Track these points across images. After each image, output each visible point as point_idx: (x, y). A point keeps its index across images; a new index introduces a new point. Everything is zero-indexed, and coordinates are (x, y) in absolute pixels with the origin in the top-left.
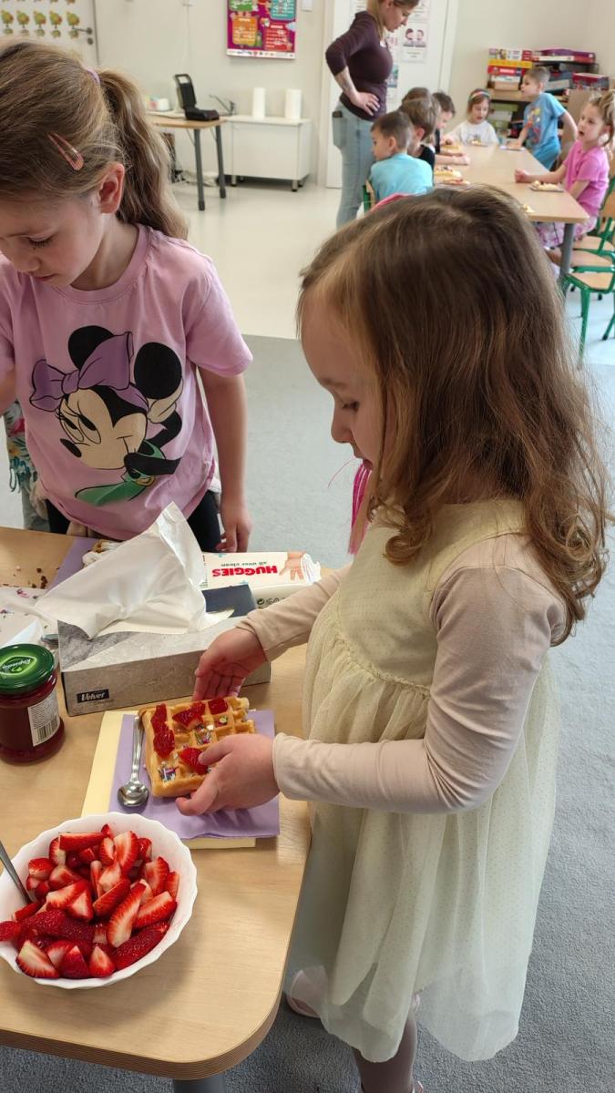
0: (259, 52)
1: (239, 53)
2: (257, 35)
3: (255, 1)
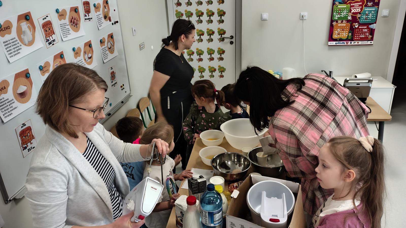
0: (349, 42)
1: (336, 43)
2: (349, 33)
3: (350, 14)
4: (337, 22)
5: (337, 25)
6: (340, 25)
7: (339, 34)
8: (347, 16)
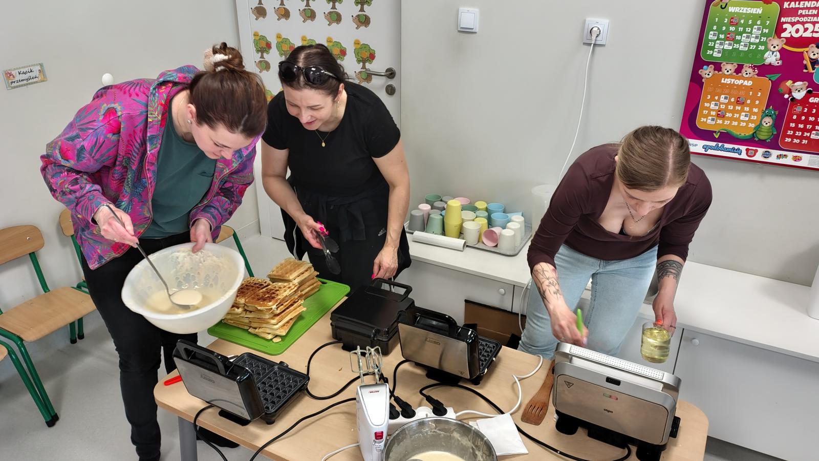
3: (778, 43)
7: (720, 115)
8: (762, 48)
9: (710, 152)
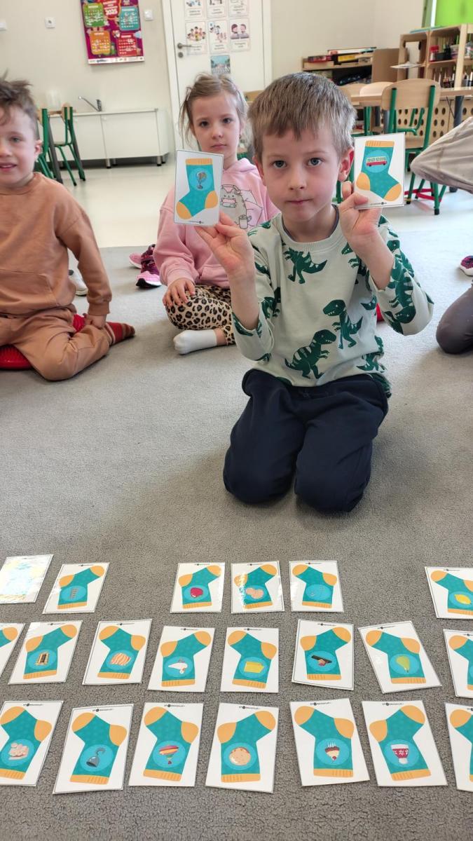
0: (114, 58)
1: (98, 61)
2: (111, 45)
3: (106, 18)
4: (92, 29)
5: (93, 34)
6: (96, 34)
7: (99, 48)
8: (102, 20)
9: (100, 62)
